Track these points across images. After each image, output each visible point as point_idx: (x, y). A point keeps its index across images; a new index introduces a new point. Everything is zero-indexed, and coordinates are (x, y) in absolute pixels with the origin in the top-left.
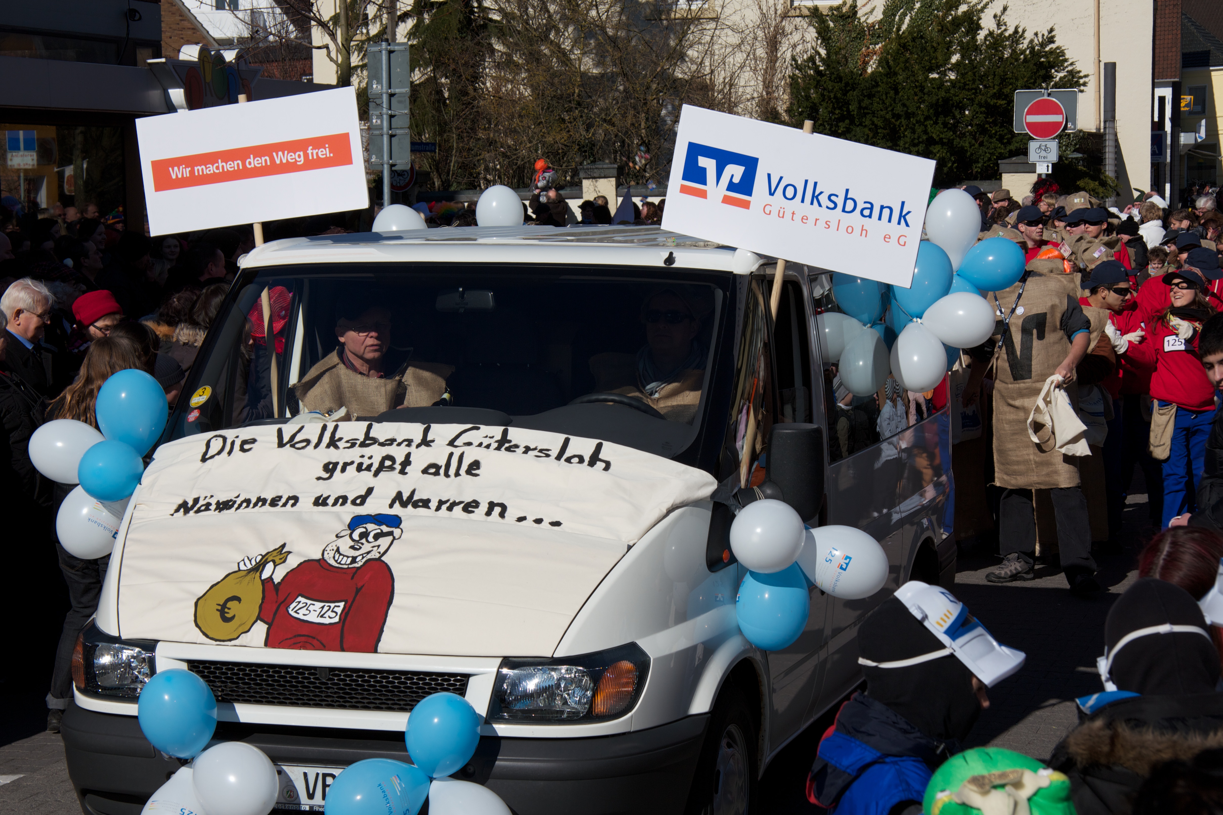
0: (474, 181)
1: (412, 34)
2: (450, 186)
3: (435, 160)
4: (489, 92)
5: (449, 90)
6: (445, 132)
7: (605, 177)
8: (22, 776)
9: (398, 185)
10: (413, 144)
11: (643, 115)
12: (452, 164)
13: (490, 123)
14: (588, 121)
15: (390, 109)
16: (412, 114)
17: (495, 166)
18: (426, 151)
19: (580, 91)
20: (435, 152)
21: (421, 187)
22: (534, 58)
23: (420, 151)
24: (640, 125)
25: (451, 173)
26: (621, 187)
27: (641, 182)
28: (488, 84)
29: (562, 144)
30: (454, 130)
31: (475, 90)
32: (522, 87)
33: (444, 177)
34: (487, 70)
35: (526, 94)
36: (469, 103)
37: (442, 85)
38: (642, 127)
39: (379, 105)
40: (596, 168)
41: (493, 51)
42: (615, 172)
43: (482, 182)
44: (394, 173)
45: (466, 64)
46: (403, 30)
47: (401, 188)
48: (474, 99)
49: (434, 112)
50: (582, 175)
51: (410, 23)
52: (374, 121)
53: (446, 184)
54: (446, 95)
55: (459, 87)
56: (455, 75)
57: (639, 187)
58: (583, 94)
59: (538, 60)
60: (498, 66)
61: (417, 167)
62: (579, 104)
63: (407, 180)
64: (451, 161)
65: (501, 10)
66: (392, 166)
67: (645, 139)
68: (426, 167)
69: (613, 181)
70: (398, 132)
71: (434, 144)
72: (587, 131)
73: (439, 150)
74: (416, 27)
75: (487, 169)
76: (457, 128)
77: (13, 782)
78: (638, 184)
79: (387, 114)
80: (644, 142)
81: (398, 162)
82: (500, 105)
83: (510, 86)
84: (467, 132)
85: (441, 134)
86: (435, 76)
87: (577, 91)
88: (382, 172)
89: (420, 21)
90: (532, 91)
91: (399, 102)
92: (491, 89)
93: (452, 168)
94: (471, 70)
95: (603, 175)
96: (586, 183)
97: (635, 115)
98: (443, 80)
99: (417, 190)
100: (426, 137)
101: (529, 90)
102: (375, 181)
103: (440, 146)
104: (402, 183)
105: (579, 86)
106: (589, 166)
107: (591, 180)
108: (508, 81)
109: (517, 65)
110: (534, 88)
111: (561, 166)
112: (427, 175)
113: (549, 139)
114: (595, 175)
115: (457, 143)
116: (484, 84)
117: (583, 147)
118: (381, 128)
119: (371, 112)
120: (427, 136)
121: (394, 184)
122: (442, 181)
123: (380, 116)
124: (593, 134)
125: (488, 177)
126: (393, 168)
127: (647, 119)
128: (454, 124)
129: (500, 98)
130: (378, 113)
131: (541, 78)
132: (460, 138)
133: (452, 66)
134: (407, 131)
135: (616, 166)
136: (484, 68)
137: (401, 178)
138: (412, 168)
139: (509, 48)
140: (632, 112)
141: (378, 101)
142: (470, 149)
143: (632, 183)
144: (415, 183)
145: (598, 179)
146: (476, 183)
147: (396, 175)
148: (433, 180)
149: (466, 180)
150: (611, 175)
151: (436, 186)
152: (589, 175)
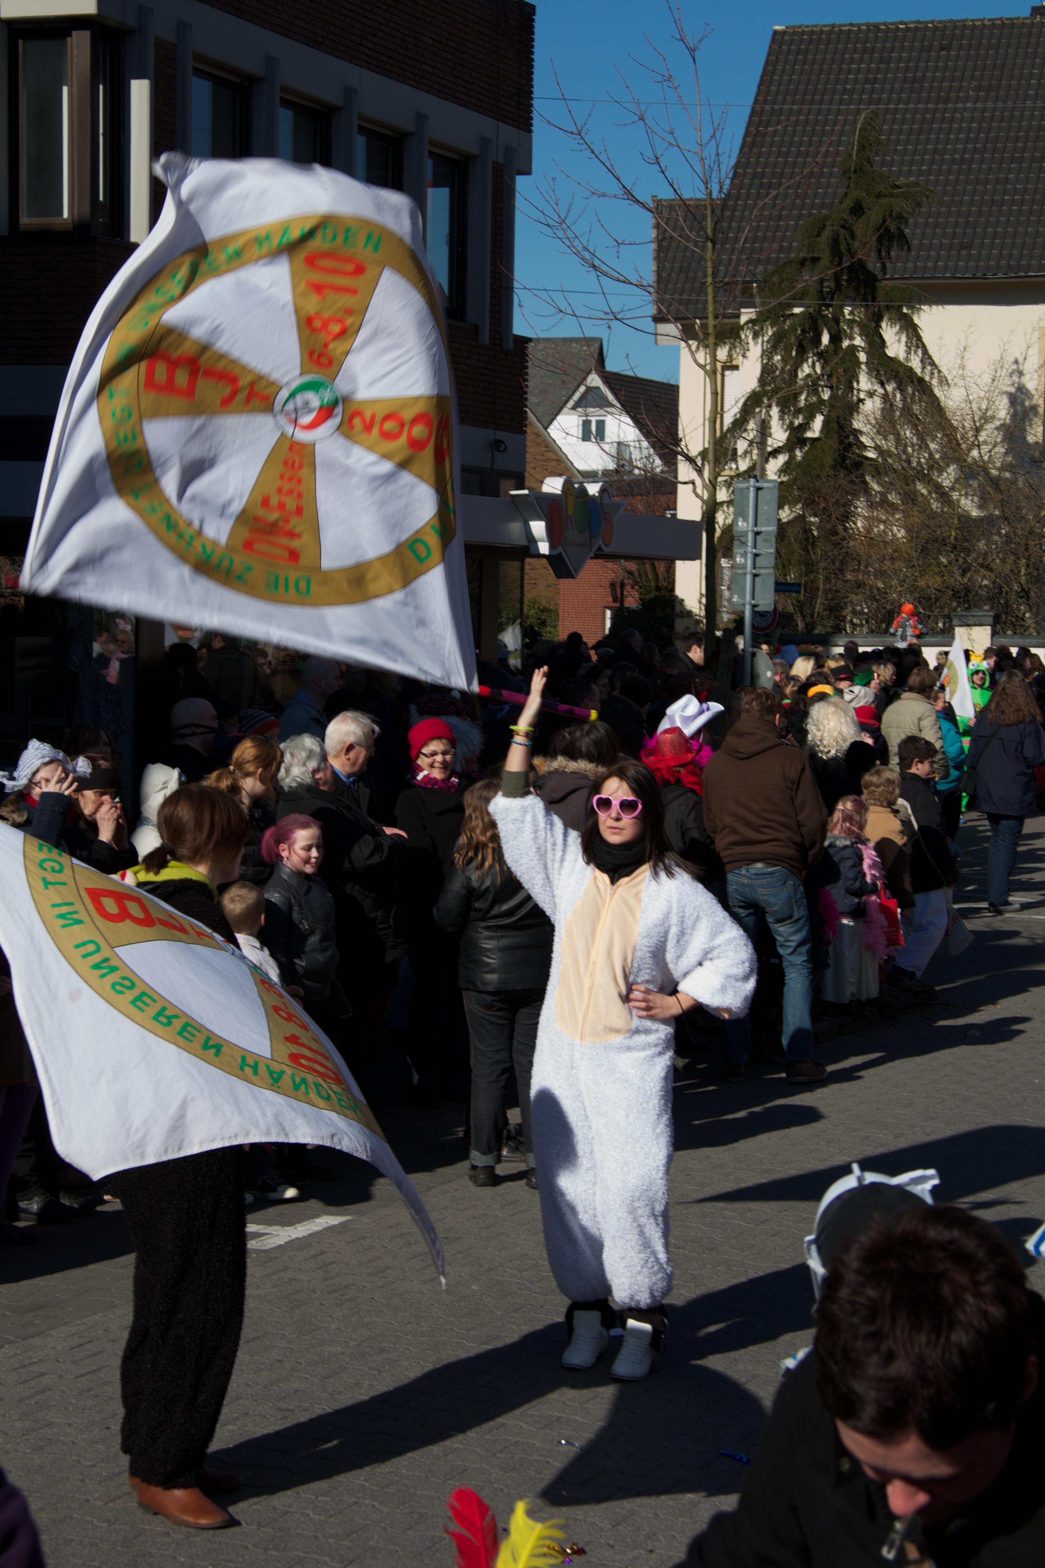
1: (783, 471)
2: (813, 628)
3: (799, 601)
4: (860, 532)
5: (817, 529)
6: (812, 572)
7: (980, 625)
8: (349, 1218)
10: (777, 584)
11: (1024, 561)
12: (817, 606)
13: (859, 564)
14: (965, 566)
15: (755, 548)
16: (778, 554)
17: (863, 609)
18: (790, 591)
19: (957, 534)
20: (799, 592)
21: (783, 628)
22: (910, 498)
23: (784, 591)
24: (1020, 571)
25: (816, 615)
27: (1018, 631)
28: (859, 524)
29: (936, 590)
30: (821, 571)
31: (846, 529)
32: (895, 528)
33: (808, 619)
34: (859, 510)
35: (899, 535)
36: (839, 544)
37: (812, 523)
38: (1022, 573)
39: (744, 544)
40: (972, 616)
41: (867, 490)
42: (991, 620)
43: (848, 626)
44: (756, 614)
45: (837, 502)
46: (774, 466)
47: (763, 629)
48: (843, 539)
49: (801, 551)
50: (955, 622)
51: (782, 459)
52: (738, 559)
53: (810, 627)
54: (815, 533)
55: (829, 526)
56: (825, 514)
57: (1017, 636)
58: (960, 537)
59: (914, 501)
60: (871, 506)
61: (780, 608)
62: (955, 547)
63: (770, 621)
64: (816, 603)
65: (877, 448)
66: (754, 606)
67: (1024, 586)
68: (790, 609)
69: (988, 629)
70: (762, 571)
71: (799, 585)
72: (963, 575)
73: (805, 591)
74: (787, 463)
76: (825, 569)
77: (341, 1224)
78: (1015, 633)
79: (752, 553)
80: (1023, 590)
81: (761, 602)
82: (870, 546)
83: (882, 527)
84: (835, 574)
85: (807, 575)
86: (803, 515)
87: (954, 534)
88: (743, 612)
89: (792, 457)
90: (907, 532)
91: (765, 541)
92: (862, 530)
93: (817, 610)
94: (842, 510)
95: (978, 623)
96: (959, 631)
97: (1015, 561)
98: (812, 519)
99: (779, 631)
100: (791, 578)
101: (903, 531)
102: (736, 621)
103: (805, 587)
104: (764, 624)
105: (956, 529)
106: (963, 613)
107: (965, 628)
108: (880, 521)
109: (892, 505)
110: (908, 530)
112: (790, 616)
113: (922, 583)
114: (970, 623)
115: (824, 584)
116: (855, 523)
117: (958, 592)
118: (744, 567)
119: (735, 550)
120: (793, 576)
121: (756, 622)
122: (805, 623)
123: (744, 555)
124: (969, 580)
125: (855, 620)
126: (756, 609)
127: (1028, 565)
128: (822, 565)
129: (872, 539)
130: (742, 551)
131: (916, 519)
132: (827, 580)
133: (823, 505)
134: (771, 571)
135: (992, 614)
136: (856, 508)
137: (763, 619)
138: (775, 609)
139: (883, 487)
140: (1012, 557)
141: (743, 539)
142: (838, 591)
143: (1009, 632)
144: (778, 625)
145: (973, 628)
146: (841, 627)
147: (759, 616)
148: (796, 622)
149: (831, 623)
150: (987, 623)
151: (800, 628)
152: (963, 622)
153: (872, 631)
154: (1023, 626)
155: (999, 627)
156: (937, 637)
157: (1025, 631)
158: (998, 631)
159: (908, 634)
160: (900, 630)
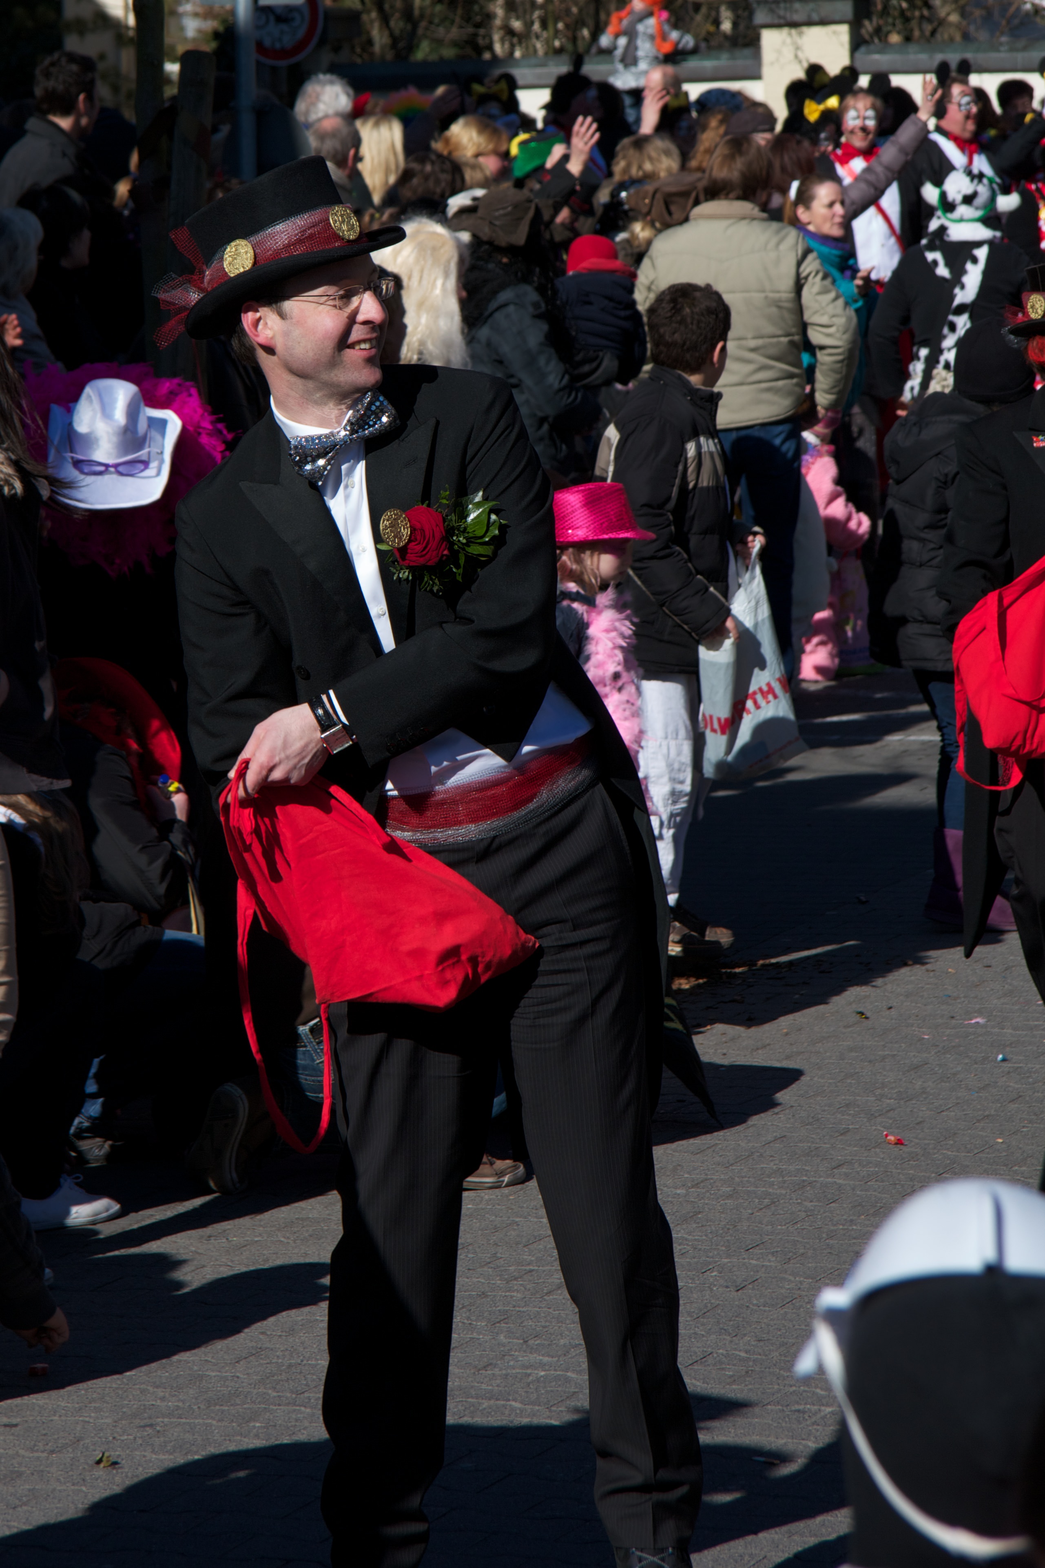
0: (475, 35)
2: (411, 47)
7: (823, 22)
9: (278, 46)
21: (336, 50)
25: (415, 14)
26: (863, 49)
27: (917, 33)
33: (397, 24)
40: (799, 1)
42: (848, 9)
43: (496, 37)
47: (284, 53)
50: (760, 17)
53: (404, 44)
57: (912, 48)
63: (301, 33)
69: (842, 32)
75: (511, 4)
78: (908, 39)
88: (233, 12)
95: (815, 17)
96: (771, 38)
99: (326, 58)
102: (216, 35)
104: (288, 41)
107: (785, 31)
112: (353, 18)
114: (796, 18)
121: (267, 42)
122: (392, 35)
125: (517, 25)
137: (284, 27)
143: (895, 38)
144: (322, 42)
145: (805, 29)
146: (481, 42)
147: (272, 18)
148: (368, 33)
149: (455, 33)
150: (837, 17)
151: (377, 48)
152: (780, 17)
153: (560, 51)
154: (929, 20)
155: (868, 26)
156: (718, 58)
157: (933, 33)
158: (867, 37)
159: (640, 53)
160: (622, 41)
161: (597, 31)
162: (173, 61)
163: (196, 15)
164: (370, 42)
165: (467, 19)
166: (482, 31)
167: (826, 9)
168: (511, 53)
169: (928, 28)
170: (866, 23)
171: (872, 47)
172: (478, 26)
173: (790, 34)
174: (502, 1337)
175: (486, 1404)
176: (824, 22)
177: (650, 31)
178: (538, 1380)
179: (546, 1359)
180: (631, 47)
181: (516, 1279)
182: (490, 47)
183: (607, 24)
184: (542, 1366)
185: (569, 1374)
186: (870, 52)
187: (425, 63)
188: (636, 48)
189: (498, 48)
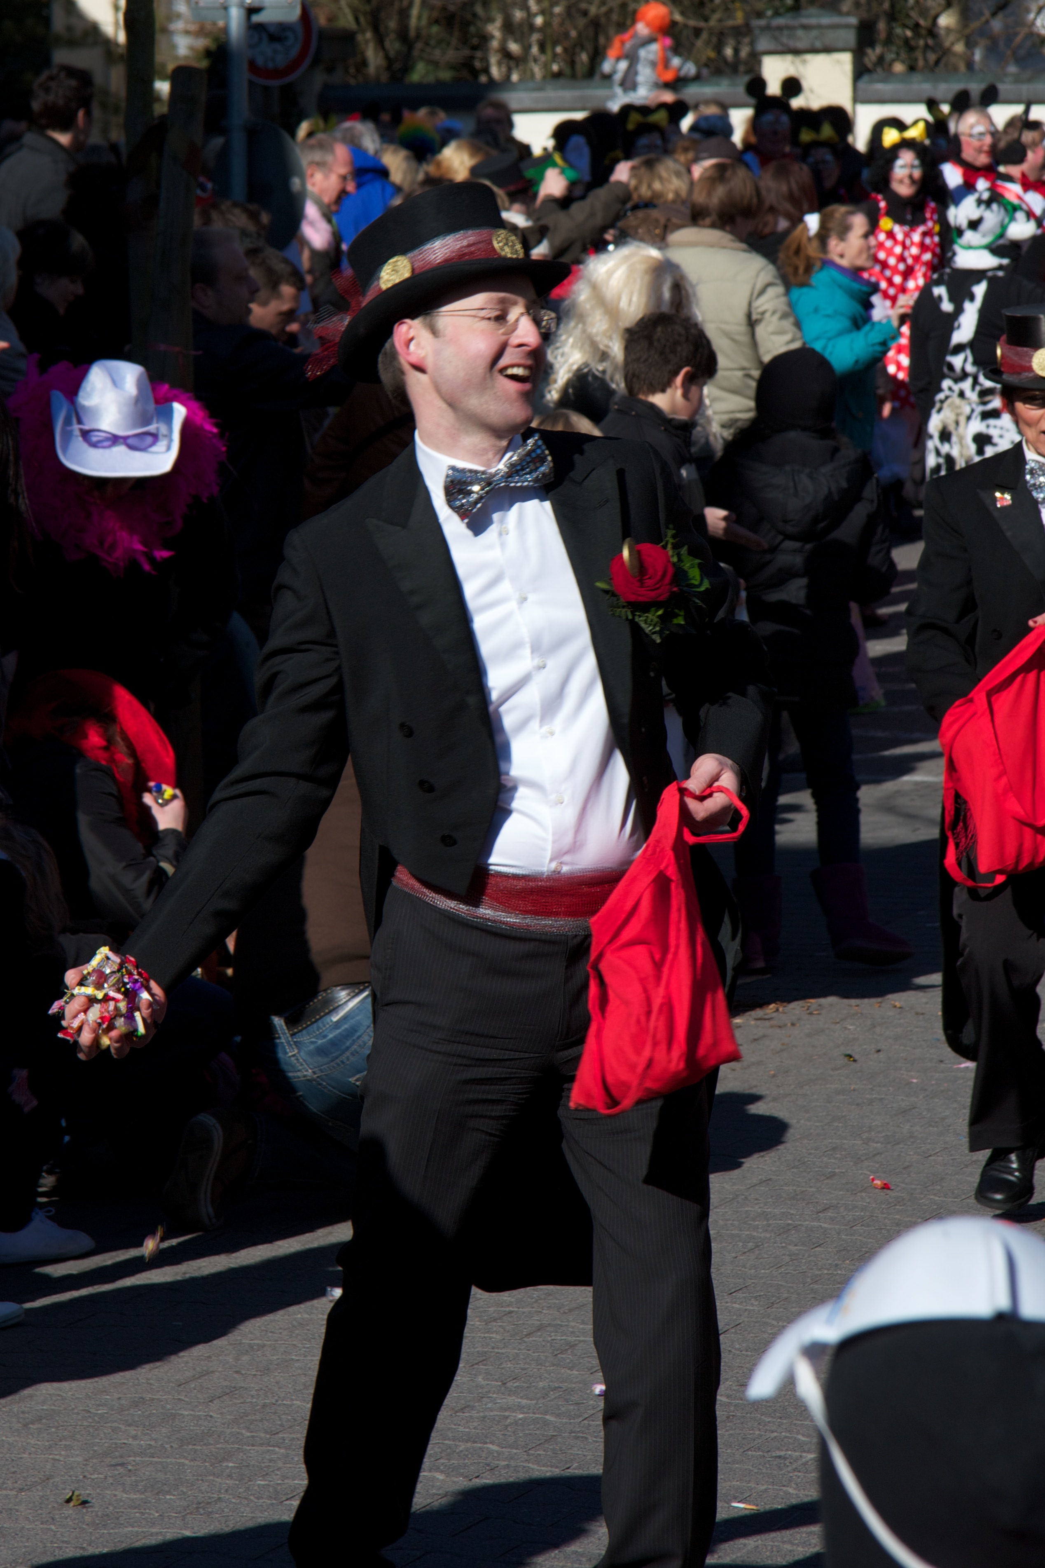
0: (472, 58)
2: (407, 69)
7: (826, 50)
9: (270, 65)
12: (415, 12)
17: (530, 16)
21: (330, 70)
25: (412, 34)
26: (866, 78)
27: (921, 63)
33: (393, 45)
40: (802, 26)
42: (850, 37)
43: (493, 60)
44: (256, 31)
47: (277, 73)
50: (761, 40)
57: (916, 77)
61: (321, 19)
63: (294, 52)
64: (411, 4)
66: (252, 11)
68: (347, 21)
69: (846, 59)
75: (509, 27)
78: (912, 68)
88: (225, 29)
95: (818, 44)
96: (773, 67)
99: (319, 79)
102: (208, 53)
104: (281, 61)
106: (782, 21)
107: (787, 58)
111: (706, 20)
112: (347, 38)
114: (800, 45)
121: (260, 61)
122: (387, 57)
125: (514, 47)
126: (256, 18)
135: (853, 20)
137: (277, 46)
138: (305, 18)
143: (899, 67)
144: (316, 62)
145: (809, 57)
146: (478, 64)
147: (265, 37)
148: (363, 53)
149: (451, 55)
150: (840, 45)
151: (372, 69)
152: (782, 44)
153: (558, 75)
154: (932, 49)
155: (872, 55)
156: (718, 85)
157: (937, 62)
158: (870, 65)
159: (640, 79)
160: (623, 65)
161: (597, 56)
162: (163, 78)
163: (187, 32)
164: (364, 63)
165: (465, 41)
166: (479, 54)
167: (831, 37)
168: (508, 77)
169: (932, 57)
170: (869, 51)
171: (875, 76)
172: (474, 48)
173: (793, 63)
174: (480, 1379)
175: (462, 1446)
176: (828, 50)
177: (651, 57)
178: (516, 1423)
179: (524, 1402)
180: (631, 72)
181: (495, 1320)
182: (486, 70)
183: (605, 48)
184: (520, 1408)
185: (548, 1417)
186: (872, 81)
187: (420, 86)
188: (636, 73)
189: (495, 72)
